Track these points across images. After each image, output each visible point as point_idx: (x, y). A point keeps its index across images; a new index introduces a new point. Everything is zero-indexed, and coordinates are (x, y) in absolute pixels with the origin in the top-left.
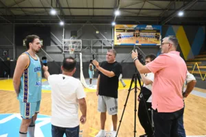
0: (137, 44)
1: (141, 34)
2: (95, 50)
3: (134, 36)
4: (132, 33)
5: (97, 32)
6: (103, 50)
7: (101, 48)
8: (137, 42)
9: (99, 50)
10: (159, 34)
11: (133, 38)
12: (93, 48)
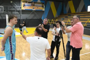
0: (33, 10)
1: (35, 4)
2: (11, 12)
3: (32, 5)
4: (31, 4)
5: (11, 2)
6: (16, 13)
7: (14, 11)
8: (33, 9)
9: (13, 12)
10: (43, 5)
11: (31, 6)
12: (10, 11)
